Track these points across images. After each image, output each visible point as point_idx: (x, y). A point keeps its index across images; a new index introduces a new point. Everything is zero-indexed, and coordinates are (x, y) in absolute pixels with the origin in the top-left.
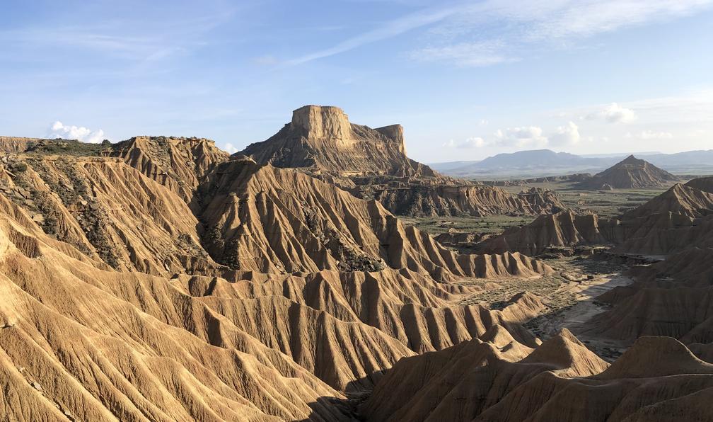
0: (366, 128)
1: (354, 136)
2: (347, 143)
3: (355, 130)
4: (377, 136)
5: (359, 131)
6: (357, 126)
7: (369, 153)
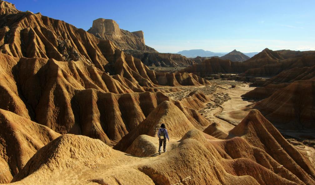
0: (127, 31)
1: (121, 34)
2: (118, 36)
3: (122, 32)
4: (132, 35)
5: (123, 32)
6: (123, 30)
7: (127, 41)
